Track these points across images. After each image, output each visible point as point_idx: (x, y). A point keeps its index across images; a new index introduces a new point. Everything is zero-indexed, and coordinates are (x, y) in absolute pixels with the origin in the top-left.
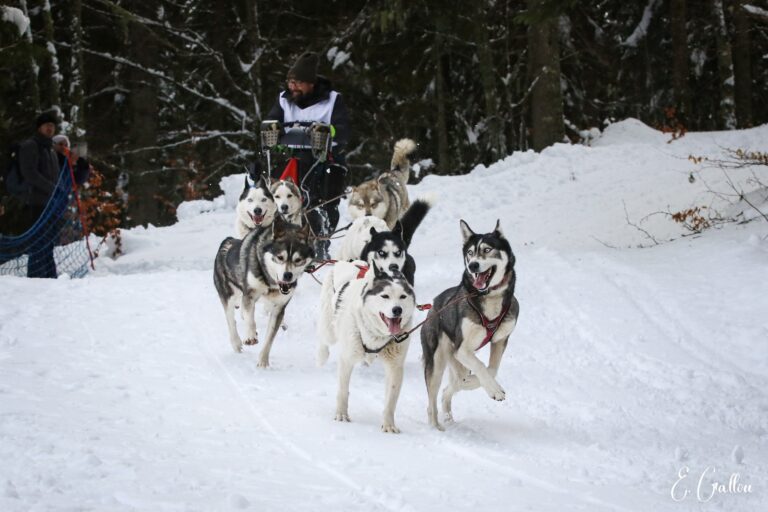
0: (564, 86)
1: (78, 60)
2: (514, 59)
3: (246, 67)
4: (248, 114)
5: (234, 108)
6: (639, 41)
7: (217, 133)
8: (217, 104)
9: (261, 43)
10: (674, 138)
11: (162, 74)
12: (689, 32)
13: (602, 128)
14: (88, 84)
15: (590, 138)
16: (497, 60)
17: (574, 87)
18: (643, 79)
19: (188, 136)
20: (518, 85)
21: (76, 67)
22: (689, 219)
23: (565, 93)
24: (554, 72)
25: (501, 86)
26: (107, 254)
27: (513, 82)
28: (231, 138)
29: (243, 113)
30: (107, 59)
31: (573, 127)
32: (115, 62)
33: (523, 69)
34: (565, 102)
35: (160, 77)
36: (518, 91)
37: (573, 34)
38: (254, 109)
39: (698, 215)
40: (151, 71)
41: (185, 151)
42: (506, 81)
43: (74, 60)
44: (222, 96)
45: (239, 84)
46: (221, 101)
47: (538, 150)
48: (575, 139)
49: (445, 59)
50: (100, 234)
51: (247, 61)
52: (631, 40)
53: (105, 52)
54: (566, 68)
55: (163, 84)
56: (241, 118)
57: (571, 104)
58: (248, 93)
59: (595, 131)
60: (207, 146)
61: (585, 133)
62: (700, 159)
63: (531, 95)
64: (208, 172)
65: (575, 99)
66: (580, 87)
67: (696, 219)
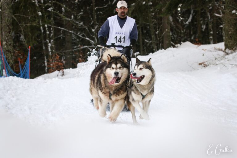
0: (171, 34)
1: (53, 28)
2: (159, 28)
3: (93, 30)
4: (94, 42)
5: (91, 40)
6: (189, 23)
7: (86, 46)
8: (86, 39)
9: (97, 24)
10: (198, 46)
11: (73, 32)
12: (201, 21)
13: (180, 44)
14: (55, 35)
15: (178, 46)
16: (155, 28)
17: (174, 34)
18: (190, 32)
19: (79, 47)
20: (160, 34)
21: (52, 30)
22: (203, 64)
23: (171, 36)
24: (168, 30)
25: (156, 34)
26: (60, 75)
27: (159, 33)
28: (90, 48)
29: (93, 41)
30: (59, 29)
31: (173, 44)
32: (61, 30)
33: (161, 30)
34: (171, 38)
35: (72, 33)
36: (160, 35)
37: (173, 21)
38: (95, 41)
39: (205, 64)
40: (70, 31)
41: (79, 51)
42: (157, 33)
43: (52, 29)
44: (88, 37)
45: (92, 34)
46: (87, 39)
47: (165, 49)
48: (174, 47)
49: (142, 28)
50: (58, 70)
51: (94, 29)
52: (187, 23)
53: (59, 27)
54: (172, 30)
55: (73, 35)
56: (92, 42)
57: (173, 38)
58: (94, 37)
59: (179, 45)
60: (84, 49)
61: (176, 45)
62: (205, 50)
63: (163, 36)
64: (84, 56)
65: (174, 37)
66: (175, 34)
67: (204, 65)
